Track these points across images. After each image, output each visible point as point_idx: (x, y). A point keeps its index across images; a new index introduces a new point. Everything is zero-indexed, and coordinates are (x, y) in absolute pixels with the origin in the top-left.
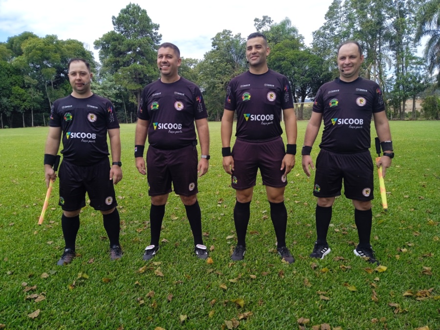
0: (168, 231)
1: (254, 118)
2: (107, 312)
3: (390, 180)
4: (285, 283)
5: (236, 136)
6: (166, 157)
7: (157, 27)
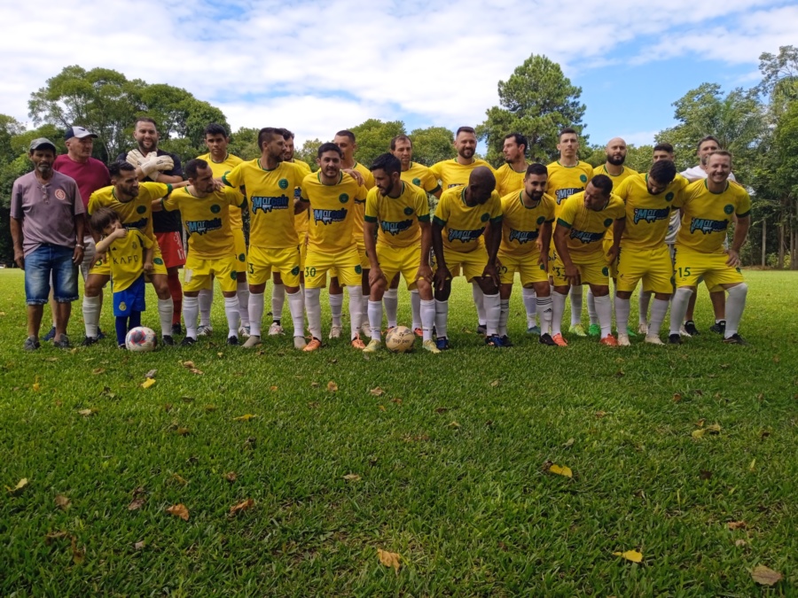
7: (577, 92)
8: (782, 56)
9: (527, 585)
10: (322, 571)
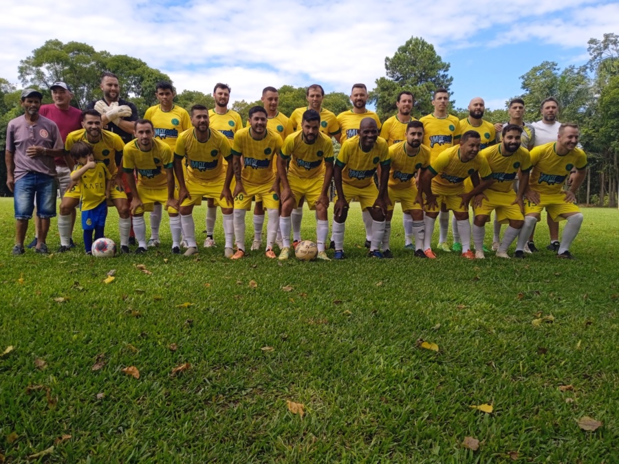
7: (446, 67)
8: (605, 41)
9: (403, 428)
10: (243, 416)
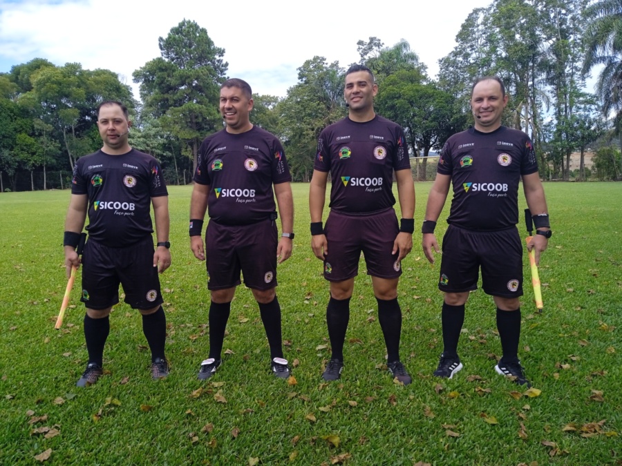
0: (234, 339)
1: (356, 182)
2: (146, 453)
3: (548, 266)
4: (397, 413)
5: (330, 206)
6: (232, 235)
7: (221, 52)
8: (370, 43)
